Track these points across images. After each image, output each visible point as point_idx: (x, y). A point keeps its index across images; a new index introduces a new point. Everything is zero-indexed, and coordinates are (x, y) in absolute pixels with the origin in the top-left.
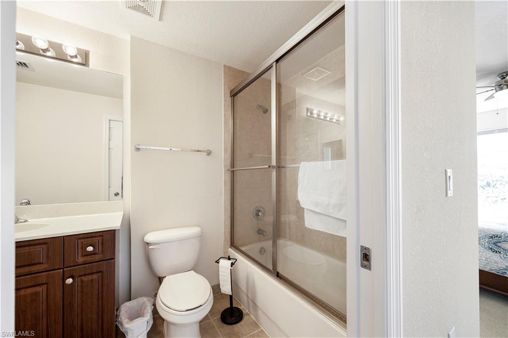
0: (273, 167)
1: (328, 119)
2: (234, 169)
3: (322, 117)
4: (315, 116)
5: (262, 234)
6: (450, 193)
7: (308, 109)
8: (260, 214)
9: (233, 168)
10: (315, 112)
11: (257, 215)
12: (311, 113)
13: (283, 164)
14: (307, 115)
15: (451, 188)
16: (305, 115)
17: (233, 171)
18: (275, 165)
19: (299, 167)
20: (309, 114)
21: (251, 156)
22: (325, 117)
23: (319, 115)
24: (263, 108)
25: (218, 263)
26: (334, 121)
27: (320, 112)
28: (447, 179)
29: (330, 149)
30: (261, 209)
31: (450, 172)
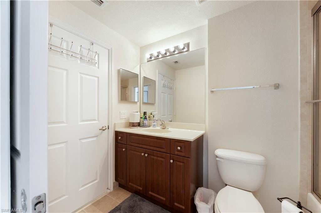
2: (317, 101)
25: (281, 202)
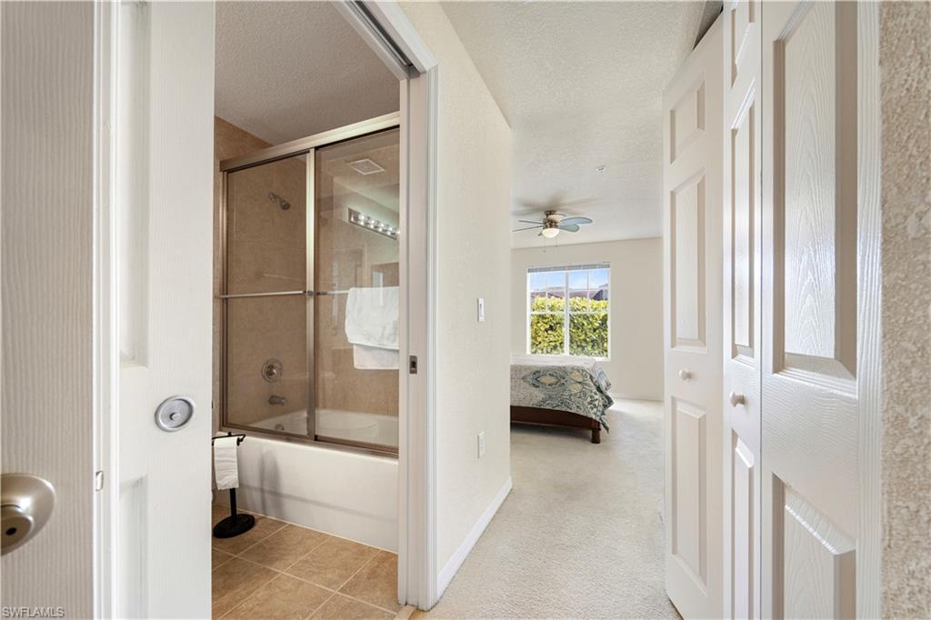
0: (310, 293)
1: (380, 230)
2: (228, 297)
3: (372, 227)
4: (362, 223)
5: (278, 403)
6: (481, 319)
7: (351, 212)
8: (275, 371)
9: (227, 294)
10: (362, 218)
11: (270, 373)
12: (356, 219)
13: (322, 290)
14: (350, 222)
15: (483, 314)
16: (347, 221)
17: (227, 299)
18: (312, 289)
19: (347, 294)
20: (352, 219)
21: (259, 275)
22: (376, 227)
23: (367, 223)
24: (282, 201)
26: (389, 233)
27: (369, 218)
28: (479, 306)
29: (381, 275)
30: (276, 365)
31: (481, 301)
